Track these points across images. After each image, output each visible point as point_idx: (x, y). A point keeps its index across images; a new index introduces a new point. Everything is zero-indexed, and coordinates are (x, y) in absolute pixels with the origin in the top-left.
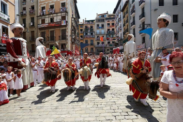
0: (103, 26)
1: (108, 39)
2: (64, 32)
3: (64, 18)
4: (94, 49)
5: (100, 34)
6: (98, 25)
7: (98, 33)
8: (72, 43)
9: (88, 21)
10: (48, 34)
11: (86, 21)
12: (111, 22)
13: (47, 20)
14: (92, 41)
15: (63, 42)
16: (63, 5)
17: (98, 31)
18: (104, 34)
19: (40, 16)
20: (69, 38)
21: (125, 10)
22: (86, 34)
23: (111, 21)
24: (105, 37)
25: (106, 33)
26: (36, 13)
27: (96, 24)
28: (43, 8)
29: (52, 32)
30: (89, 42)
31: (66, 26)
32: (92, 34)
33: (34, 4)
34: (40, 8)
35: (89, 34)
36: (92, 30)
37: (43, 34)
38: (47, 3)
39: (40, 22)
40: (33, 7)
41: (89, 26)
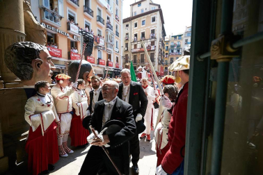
2: (153, 55)
3: (153, 43)
6: (187, 41)
8: (159, 64)
9: (175, 37)
10: (139, 57)
11: (172, 37)
13: (139, 46)
16: (153, 31)
19: (133, 42)
20: (156, 60)
22: (172, 51)
26: (129, 39)
27: (184, 39)
28: (136, 35)
29: (142, 56)
31: (154, 50)
32: (179, 51)
33: (129, 32)
34: (133, 35)
35: (175, 51)
36: (179, 46)
37: (135, 57)
38: (139, 31)
39: (133, 47)
40: (127, 34)
41: (176, 42)
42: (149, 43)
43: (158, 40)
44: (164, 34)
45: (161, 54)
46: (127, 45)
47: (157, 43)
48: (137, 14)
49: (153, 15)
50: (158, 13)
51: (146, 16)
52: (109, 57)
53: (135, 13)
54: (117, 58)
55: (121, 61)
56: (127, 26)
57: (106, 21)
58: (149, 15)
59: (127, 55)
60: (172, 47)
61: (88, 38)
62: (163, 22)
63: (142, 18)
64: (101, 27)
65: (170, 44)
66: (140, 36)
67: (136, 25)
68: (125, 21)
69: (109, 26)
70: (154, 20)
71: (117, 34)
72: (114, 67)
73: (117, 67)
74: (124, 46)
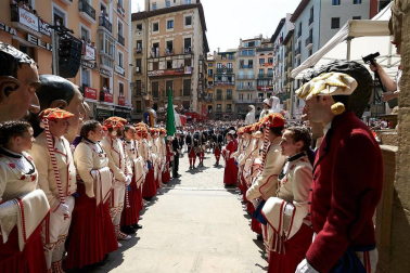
0: (251, 63)
1: (259, 89)
2: (188, 83)
3: (188, 62)
4: (233, 107)
5: (245, 79)
6: (242, 62)
7: (241, 77)
8: (199, 100)
9: (224, 54)
10: (162, 86)
11: (219, 54)
12: (266, 56)
13: (162, 66)
14: (230, 91)
15: (187, 99)
16: (188, 42)
17: (241, 73)
18: (253, 79)
19: (151, 57)
20: (195, 93)
21: (289, 45)
22: (220, 78)
23: (266, 54)
24: (254, 84)
25: (256, 77)
26: (144, 52)
27: (238, 60)
28: (156, 45)
29: (169, 84)
30: (224, 94)
31: (190, 75)
32: (230, 79)
33: (142, 38)
34: (150, 45)
35: (224, 79)
36: (230, 71)
37: (155, 86)
38: (162, 37)
39: (151, 67)
40: (139, 42)
41: (225, 63)
42: (182, 62)
43: (197, 57)
44: (206, 48)
45: (202, 81)
46: (138, 62)
47: (195, 63)
48: (159, 7)
49: (187, 13)
50: (196, 10)
51: (174, 14)
52: (105, 82)
53: (154, 5)
54: (121, 86)
55: (129, 92)
56: (139, 27)
57: (99, 13)
58: (181, 12)
59: (138, 82)
60: (220, 71)
61: (70, 41)
62: (204, 28)
63: (168, 17)
64: (88, 24)
65: (216, 66)
66: (163, 48)
67: (156, 27)
68: (136, 17)
69: (105, 23)
70: (189, 21)
71: (121, 40)
72: (115, 103)
73: (121, 103)
74: (135, 64)
